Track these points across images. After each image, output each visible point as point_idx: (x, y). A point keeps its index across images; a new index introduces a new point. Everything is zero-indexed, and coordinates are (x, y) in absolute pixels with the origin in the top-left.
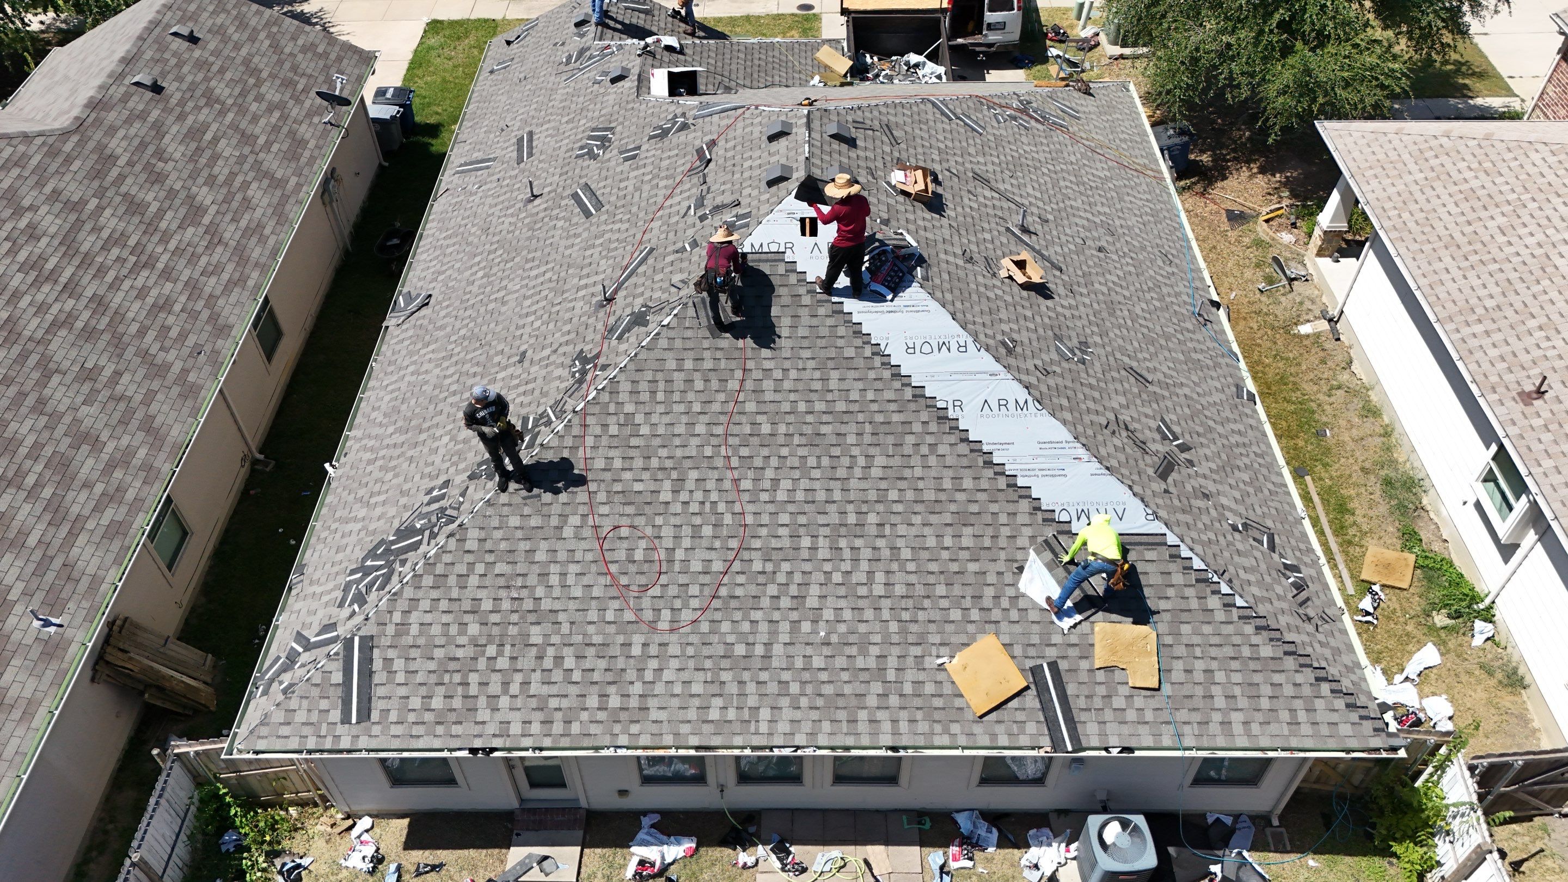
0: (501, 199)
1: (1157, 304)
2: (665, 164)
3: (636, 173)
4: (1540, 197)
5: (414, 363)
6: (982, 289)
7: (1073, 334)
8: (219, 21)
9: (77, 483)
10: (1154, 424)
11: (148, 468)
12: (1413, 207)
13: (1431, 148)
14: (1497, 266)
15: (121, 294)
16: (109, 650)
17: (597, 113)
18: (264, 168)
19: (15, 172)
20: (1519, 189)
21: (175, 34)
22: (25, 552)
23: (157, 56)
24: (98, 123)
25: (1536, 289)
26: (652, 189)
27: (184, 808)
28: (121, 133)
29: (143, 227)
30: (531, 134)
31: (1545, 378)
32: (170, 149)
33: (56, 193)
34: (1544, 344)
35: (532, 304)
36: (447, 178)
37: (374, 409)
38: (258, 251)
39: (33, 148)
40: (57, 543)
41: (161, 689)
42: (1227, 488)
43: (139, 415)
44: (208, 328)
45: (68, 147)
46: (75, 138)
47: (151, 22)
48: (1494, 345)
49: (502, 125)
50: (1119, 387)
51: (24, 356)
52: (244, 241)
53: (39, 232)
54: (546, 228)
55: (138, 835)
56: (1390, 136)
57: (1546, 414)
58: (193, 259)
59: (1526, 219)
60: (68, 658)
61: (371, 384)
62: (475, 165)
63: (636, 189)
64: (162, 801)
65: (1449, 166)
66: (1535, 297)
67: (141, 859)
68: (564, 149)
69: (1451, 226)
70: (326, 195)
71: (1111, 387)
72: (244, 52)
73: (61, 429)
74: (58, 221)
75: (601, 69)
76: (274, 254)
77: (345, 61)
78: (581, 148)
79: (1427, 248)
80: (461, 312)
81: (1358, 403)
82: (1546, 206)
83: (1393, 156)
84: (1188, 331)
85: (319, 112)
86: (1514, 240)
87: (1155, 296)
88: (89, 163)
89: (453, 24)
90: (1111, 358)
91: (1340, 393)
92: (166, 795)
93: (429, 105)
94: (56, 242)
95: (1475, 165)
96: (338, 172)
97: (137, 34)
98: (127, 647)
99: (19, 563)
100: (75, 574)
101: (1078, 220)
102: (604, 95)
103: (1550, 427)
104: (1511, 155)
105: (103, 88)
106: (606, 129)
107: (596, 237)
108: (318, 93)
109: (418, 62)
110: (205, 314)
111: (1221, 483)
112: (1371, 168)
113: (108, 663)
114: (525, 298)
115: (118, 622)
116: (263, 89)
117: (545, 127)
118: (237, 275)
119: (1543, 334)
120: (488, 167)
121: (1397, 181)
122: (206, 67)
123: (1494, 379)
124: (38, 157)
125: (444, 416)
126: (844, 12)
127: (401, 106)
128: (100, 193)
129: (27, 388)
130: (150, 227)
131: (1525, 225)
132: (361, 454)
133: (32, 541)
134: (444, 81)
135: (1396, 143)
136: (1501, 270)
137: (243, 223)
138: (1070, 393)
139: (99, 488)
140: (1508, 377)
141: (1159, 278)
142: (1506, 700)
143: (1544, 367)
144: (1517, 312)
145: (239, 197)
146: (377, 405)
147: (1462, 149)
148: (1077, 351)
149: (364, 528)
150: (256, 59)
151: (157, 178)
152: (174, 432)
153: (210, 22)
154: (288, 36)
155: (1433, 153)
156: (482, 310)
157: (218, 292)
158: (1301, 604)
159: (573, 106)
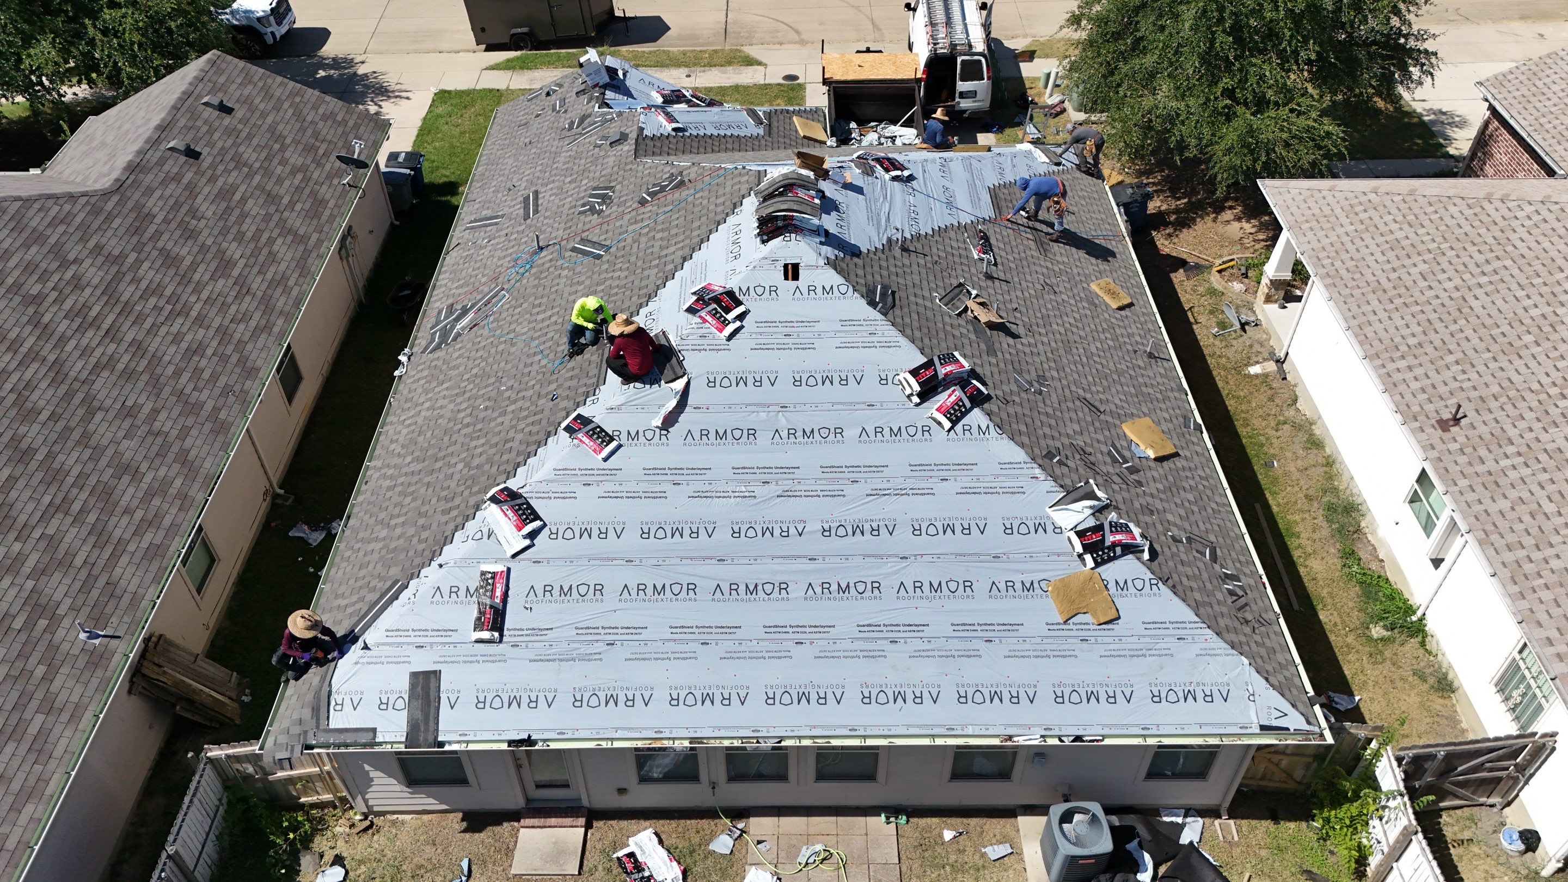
0: (510, 251)
1: (1111, 343)
2: (662, 218)
3: (633, 227)
4: (1458, 246)
5: (430, 399)
6: (948, 328)
7: (1032, 369)
8: (246, 92)
9: (119, 510)
10: (1104, 449)
11: (183, 497)
12: (1345, 256)
13: (1361, 204)
14: (1419, 308)
15: (158, 339)
16: (145, 663)
17: (597, 174)
18: (289, 225)
19: (62, 228)
20: (1439, 239)
21: (206, 104)
22: (72, 572)
23: (190, 124)
24: (136, 184)
25: (1454, 328)
26: (649, 240)
27: (214, 809)
28: (157, 194)
29: (178, 279)
30: (536, 193)
31: (1459, 406)
32: (203, 209)
33: (99, 248)
34: (1461, 377)
35: (539, 345)
36: (458, 233)
37: (392, 442)
38: (283, 300)
39: (78, 207)
40: (101, 563)
41: (191, 702)
42: (1173, 506)
43: (175, 448)
44: (238, 370)
45: (110, 206)
46: (115, 198)
47: (184, 93)
48: (1416, 379)
49: (509, 185)
50: (1074, 416)
51: (69, 395)
52: (270, 292)
53: (84, 282)
54: (550, 278)
55: (174, 830)
56: (1324, 193)
57: (1462, 439)
58: (224, 307)
59: (1445, 265)
60: (111, 667)
61: (389, 419)
62: (484, 222)
63: (634, 241)
64: (195, 800)
65: (1377, 219)
66: (1452, 335)
67: (176, 852)
68: (567, 206)
69: (1378, 273)
70: (343, 251)
71: (1066, 415)
72: (269, 120)
73: (104, 461)
74: (101, 273)
75: (601, 134)
76: (298, 303)
77: (362, 129)
78: (584, 205)
79: (1357, 292)
80: (473, 353)
81: (1302, 437)
82: (1462, 253)
83: (1327, 210)
84: (1139, 367)
85: (340, 174)
86: (1434, 284)
87: (1108, 336)
88: (129, 221)
89: (460, 94)
90: (1067, 391)
91: (1286, 427)
92: (198, 795)
93: (437, 168)
94: (98, 292)
95: (1400, 218)
96: (354, 230)
97: (172, 103)
98: (161, 663)
99: (67, 581)
100: (118, 592)
101: (1039, 269)
102: (604, 157)
103: (1466, 450)
104: (1432, 209)
105: (141, 152)
106: (606, 188)
107: (598, 284)
108: (338, 157)
109: (427, 129)
110: (235, 358)
111: (1167, 501)
112: (1307, 221)
113: (144, 676)
114: (532, 339)
115: (154, 639)
116: (287, 154)
117: (550, 186)
118: (263, 322)
119: (1460, 368)
120: (496, 224)
121: (1331, 234)
122: (235, 134)
123: (1416, 408)
124: (82, 215)
125: (458, 446)
126: (825, 82)
127: (412, 169)
128: (139, 248)
129: (72, 424)
130: (185, 280)
131: (1444, 271)
132: (381, 482)
133: (78, 561)
134: (452, 146)
135: (1330, 199)
136: (1423, 312)
137: (269, 276)
138: (1028, 420)
139: (139, 514)
140: (1429, 408)
141: (1113, 320)
142: (1437, 703)
143: (1460, 397)
144: (1436, 349)
145: (265, 252)
146: (395, 438)
147: (1389, 203)
148: (1035, 384)
149: (385, 547)
150: (281, 127)
151: (190, 235)
152: (207, 464)
153: (238, 93)
154: (309, 106)
155: (1362, 208)
156: (493, 351)
157: (246, 338)
158: (1240, 609)
159: (576, 168)
